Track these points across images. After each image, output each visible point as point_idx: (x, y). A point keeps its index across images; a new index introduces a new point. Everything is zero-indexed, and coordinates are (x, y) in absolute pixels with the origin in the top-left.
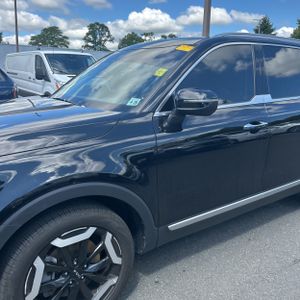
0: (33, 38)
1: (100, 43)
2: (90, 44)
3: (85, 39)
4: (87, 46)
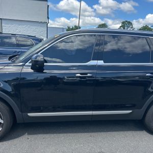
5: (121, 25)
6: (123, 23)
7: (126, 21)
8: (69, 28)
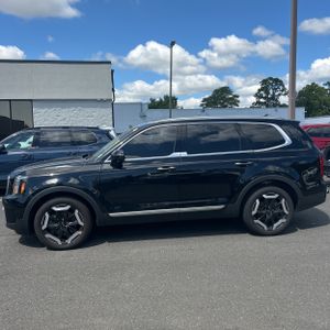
0: (205, 100)
1: (273, 97)
2: (262, 100)
3: (256, 95)
4: (258, 102)
5: (259, 87)
6: (264, 82)
7: (271, 79)
8: (153, 101)
